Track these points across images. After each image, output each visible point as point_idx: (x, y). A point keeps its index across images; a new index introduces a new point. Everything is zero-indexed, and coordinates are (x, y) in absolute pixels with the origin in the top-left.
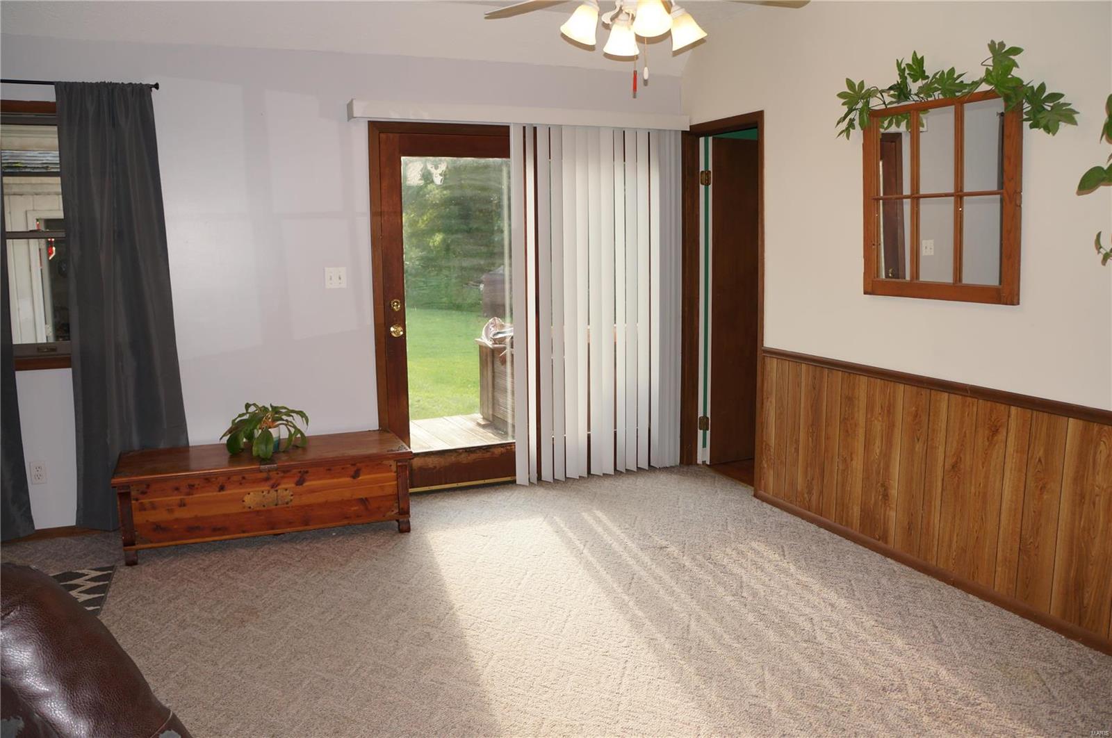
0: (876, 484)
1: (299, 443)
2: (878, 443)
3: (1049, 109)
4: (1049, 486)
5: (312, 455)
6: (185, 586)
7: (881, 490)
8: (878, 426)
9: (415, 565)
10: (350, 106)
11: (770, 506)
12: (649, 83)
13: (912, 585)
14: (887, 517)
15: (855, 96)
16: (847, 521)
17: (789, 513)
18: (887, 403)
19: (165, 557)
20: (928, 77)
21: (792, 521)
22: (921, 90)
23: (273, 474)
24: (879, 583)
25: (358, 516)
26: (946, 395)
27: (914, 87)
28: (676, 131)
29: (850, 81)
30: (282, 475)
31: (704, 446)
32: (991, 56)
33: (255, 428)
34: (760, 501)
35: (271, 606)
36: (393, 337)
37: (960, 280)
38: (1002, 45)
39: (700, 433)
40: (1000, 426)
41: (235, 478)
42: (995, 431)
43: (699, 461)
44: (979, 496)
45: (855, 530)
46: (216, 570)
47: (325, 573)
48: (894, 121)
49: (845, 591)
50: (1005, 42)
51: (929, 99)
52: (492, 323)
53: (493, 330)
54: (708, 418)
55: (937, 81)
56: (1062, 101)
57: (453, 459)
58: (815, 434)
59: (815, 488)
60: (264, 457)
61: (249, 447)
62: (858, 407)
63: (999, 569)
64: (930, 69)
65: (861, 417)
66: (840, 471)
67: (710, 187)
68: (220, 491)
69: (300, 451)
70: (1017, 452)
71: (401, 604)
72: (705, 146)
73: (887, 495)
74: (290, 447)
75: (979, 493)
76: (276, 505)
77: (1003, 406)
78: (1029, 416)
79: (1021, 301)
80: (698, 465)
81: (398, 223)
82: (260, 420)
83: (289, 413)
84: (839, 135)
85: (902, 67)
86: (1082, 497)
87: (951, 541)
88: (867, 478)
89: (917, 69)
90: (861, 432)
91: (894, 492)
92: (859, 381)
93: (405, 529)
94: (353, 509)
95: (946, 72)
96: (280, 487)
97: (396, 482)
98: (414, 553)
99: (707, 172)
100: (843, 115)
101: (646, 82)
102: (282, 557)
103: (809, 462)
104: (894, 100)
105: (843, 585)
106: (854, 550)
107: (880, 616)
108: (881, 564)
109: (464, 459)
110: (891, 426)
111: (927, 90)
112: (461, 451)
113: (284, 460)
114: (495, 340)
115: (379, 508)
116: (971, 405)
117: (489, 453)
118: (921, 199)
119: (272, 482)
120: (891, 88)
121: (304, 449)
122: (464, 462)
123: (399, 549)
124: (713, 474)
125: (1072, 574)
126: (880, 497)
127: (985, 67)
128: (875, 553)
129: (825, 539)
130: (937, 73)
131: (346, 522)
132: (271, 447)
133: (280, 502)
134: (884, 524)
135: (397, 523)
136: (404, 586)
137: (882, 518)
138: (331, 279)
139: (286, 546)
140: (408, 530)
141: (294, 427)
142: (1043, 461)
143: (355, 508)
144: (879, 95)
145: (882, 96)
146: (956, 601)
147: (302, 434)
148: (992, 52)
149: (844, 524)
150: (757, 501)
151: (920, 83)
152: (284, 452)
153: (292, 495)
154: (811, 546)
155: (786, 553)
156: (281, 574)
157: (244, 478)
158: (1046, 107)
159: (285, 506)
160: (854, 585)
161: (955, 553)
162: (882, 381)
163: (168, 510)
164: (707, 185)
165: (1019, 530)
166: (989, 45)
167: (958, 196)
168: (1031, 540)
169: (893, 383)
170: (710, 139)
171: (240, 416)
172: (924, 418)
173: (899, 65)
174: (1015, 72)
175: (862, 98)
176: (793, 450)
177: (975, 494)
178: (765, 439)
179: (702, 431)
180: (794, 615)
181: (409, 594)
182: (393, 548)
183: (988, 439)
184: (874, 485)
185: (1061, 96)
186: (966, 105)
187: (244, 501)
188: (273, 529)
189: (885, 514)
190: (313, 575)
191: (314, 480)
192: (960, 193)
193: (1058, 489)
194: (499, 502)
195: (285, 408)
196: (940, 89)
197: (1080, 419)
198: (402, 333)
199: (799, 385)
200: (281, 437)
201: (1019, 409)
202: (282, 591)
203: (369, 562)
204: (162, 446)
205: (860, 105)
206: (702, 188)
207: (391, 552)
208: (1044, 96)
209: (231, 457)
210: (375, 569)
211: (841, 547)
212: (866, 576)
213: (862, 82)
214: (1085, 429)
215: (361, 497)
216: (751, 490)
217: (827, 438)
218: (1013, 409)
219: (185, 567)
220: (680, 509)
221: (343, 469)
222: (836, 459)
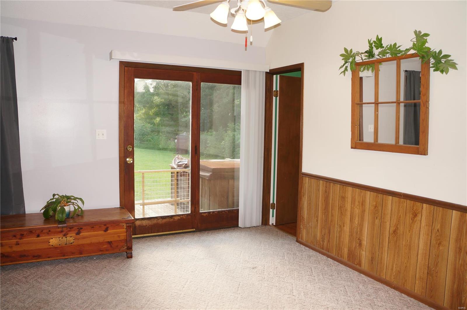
0: (356, 239)
1: (79, 213)
2: (357, 219)
3: (444, 62)
4: (443, 243)
5: (86, 219)
6: (13, 287)
7: (358, 241)
8: (357, 211)
9: (133, 276)
10: (111, 54)
11: (304, 247)
12: (253, 43)
13: (374, 289)
14: (361, 254)
15: (348, 56)
16: (341, 255)
17: (313, 250)
18: (361, 200)
19: (7, 270)
20: (384, 47)
21: (315, 254)
22: (380, 53)
23: (65, 229)
24: (358, 288)
25: (107, 250)
26: (391, 197)
27: (376, 52)
28: (263, 72)
29: (346, 48)
30: (69, 229)
31: (273, 216)
32: (415, 37)
33: (57, 205)
34: (299, 244)
35: (57, 299)
36: (128, 163)
37: (398, 143)
38: (420, 32)
39: (271, 210)
40: (418, 213)
41: (44, 231)
42: (415, 215)
43: (270, 224)
44: (407, 246)
45: (345, 259)
46: (32, 278)
47: (88, 280)
48: (366, 68)
49: (342, 292)
50: (421, 31)
51: (384, 57)
52: (177, 157)
53: (178, 161)
54: (274, 204)
55: (388, 49)
56: (449, 58)
57: (155, 221)
58: (326, 213)
59: (326, 238)
60: (60, 221)
61: (54, 216)
62: (347, 202)
63: (417, 282)
64: (385, 43)
65: (348, 206)
66: (338, 231)
67: (278, 98)
68: (37, 237)
69: (80, 217)
70: (427, 226)
71: (123, 298)
72: (276, 79)
73: (361, 244)
74: (75, 215)
75: (407, 245)
76: (66, 244)
77: (420, 203)
78: (433, 208)
79: (428, 154)
80: (270, 225)
81: (132, 109)
82: (60, 202)
83: (75, 199)
84: (341, 73)
85: (371, 43)
86: (460, 249)
87: (393, 267)
88: (351, 235)
89: (379, 43)
90: (348, 214)
91: (364, 243)
92: (348, 189)
93: (130, 256)
94: (104, 246)
95: (392, 45)
96: (67, 236)
97: (126, 234)
98: (133, 269)
99: (277, 91)
100: (343, 65)
101: (251, 43)
102: (67, 271)
103: (323, 227)
104: (367, 58)
105: (341, 288)
106: (345, 270)
107: (361, 306)
108: (358, 277)
109: (160, 221)
110: (363, 211)
111: (383, 53)
112: (159, 218)
113: (71, 223)
114: (178, 165)
115: (117, 246)
116: (403, 202)
117: (172, 219)
118: (379, 104)
119: (63, 233)
120: (366, 52)
121: (82, 217)
122: (160, 223)
123: (126, 267)
124: (277, 230)
125: (455, 286)
126: (358, 245)
127: (413, 42)
128: (355, 271)
129: (331, 264)
130: (388, 45)
131: (100, 253)
132: (64, 216)
133: (68, 243)
134: (360, 257)
135: (126, 254)
136: (126, 288)
137: (358, 254)
138: (99, 135)
139: (71, 264)
140: (131, 257)
141: (78, 206)
142: (440, 231)
143: (106, 246)
144: (360, 55)
145: (361, 55)
146: (397, 297)
147: (81, 209)
148: (415, 35)
149: (339, 256)
150: (298, 244)
151: (380, 50)
152: (71, 218)
153: (74, 240)
154: (324, 267)
155: (313, 271)
156: (65, 280)
157: (50, 231)
158: (442, 61)
159: (71, 245)
160: (347, 288)
161: (394, 273)
162: (359, 190)
163: (10, 247)
164: (276, 97)
165: (427, 264)
166: (414, 32)
167: (398, 103)
168: (434, 269)
169: (364, 191)
170: (278, 76)
171: (51, 200)
172: (380, 208)
173: (369, 42)
174: (427, 45)
175: (351, 57)
176: (315, 221)
177: (405, 245)
178: (302, 215)
179: (272, 210)
180: (319, 306)
181: (128, 292)
182: (123, 267)
183: (412, 219)
184: (355, 239)
185: (450, 56)
186: (402, 61)
187: (49, 242)
188: (64, 256)
189: (360, 253)
190: (81, 281)
191: (85, 232)
192: (399, 102)
193: (448, 245)
194: (176, 243)
195: (73, 196)
196: (389, 53)
197: (459, 211)
198: (132, 162)
199: (319, 190)
200: (71, 210)
201: (427, 205)
202: (64, 290)
203: (110, 274)
204: (11, 214)
205: (350, 60)
206: (274, 98)
207: (122, 269)
208: (441, 56)
209: (45, 220)
210: (113, 278)
211: (339, 268)
212: (352, 284)
213: (352, 49)
214: (462, 216)
215: (109, 241)
216: (295, 239)
217: (332, 216)
218: (425, 205)
219: (16, 276)
220: (262, 248)
221: (100, 227)
222: (336, 226)
